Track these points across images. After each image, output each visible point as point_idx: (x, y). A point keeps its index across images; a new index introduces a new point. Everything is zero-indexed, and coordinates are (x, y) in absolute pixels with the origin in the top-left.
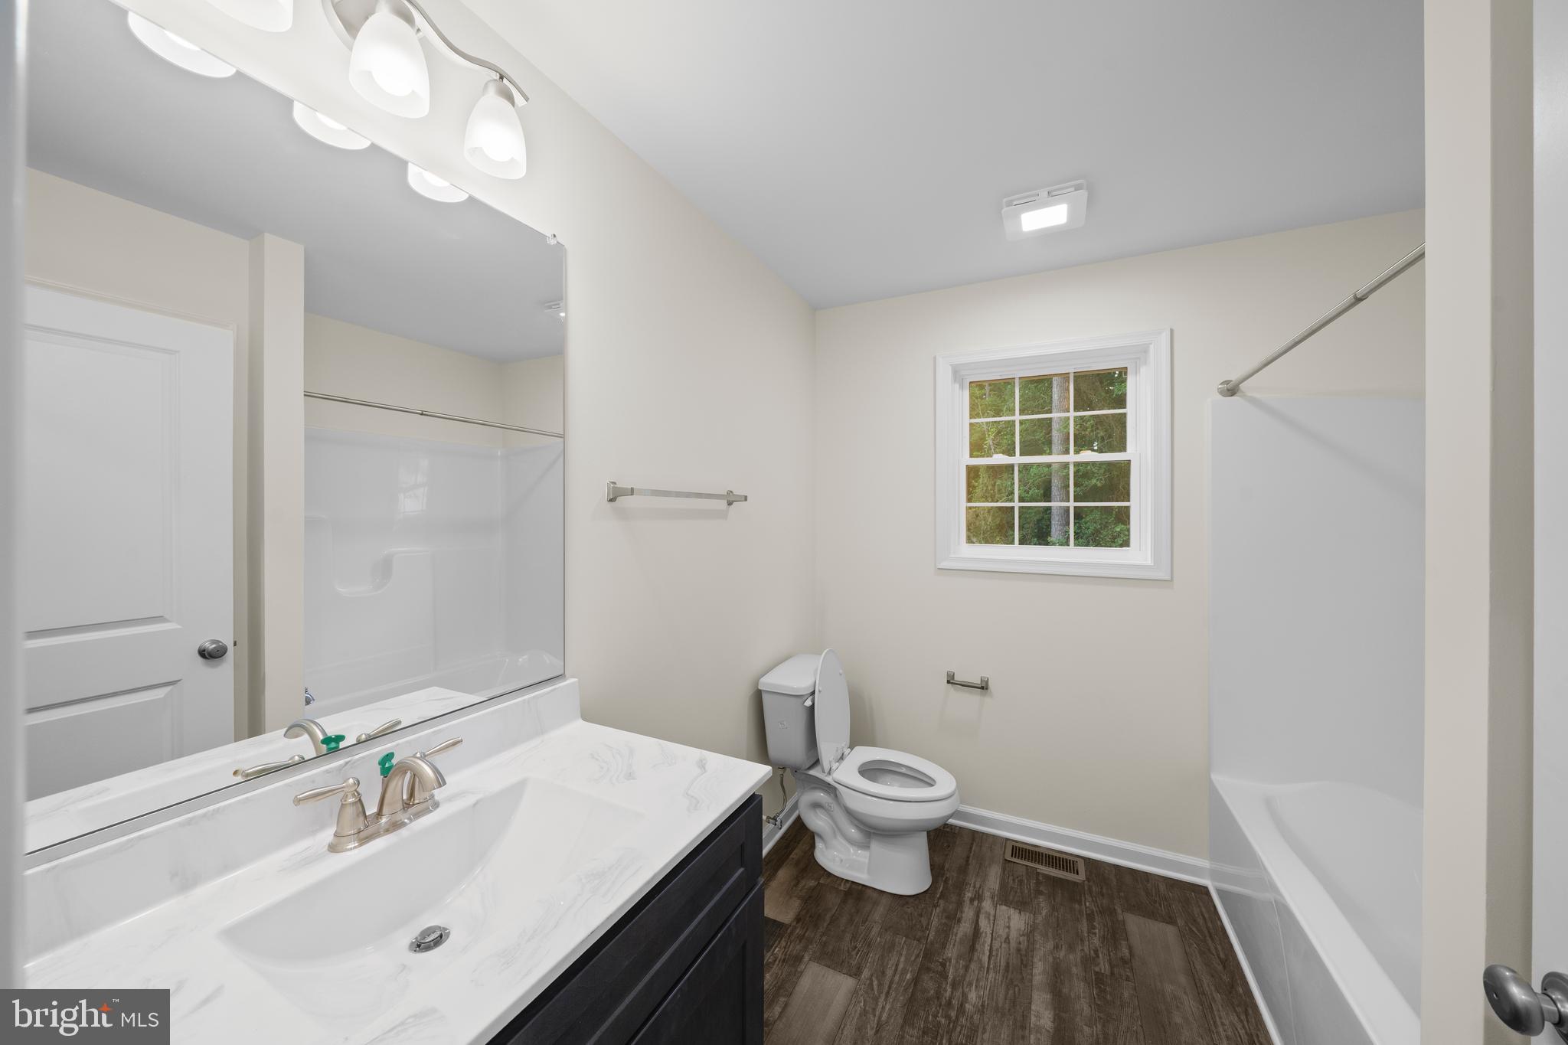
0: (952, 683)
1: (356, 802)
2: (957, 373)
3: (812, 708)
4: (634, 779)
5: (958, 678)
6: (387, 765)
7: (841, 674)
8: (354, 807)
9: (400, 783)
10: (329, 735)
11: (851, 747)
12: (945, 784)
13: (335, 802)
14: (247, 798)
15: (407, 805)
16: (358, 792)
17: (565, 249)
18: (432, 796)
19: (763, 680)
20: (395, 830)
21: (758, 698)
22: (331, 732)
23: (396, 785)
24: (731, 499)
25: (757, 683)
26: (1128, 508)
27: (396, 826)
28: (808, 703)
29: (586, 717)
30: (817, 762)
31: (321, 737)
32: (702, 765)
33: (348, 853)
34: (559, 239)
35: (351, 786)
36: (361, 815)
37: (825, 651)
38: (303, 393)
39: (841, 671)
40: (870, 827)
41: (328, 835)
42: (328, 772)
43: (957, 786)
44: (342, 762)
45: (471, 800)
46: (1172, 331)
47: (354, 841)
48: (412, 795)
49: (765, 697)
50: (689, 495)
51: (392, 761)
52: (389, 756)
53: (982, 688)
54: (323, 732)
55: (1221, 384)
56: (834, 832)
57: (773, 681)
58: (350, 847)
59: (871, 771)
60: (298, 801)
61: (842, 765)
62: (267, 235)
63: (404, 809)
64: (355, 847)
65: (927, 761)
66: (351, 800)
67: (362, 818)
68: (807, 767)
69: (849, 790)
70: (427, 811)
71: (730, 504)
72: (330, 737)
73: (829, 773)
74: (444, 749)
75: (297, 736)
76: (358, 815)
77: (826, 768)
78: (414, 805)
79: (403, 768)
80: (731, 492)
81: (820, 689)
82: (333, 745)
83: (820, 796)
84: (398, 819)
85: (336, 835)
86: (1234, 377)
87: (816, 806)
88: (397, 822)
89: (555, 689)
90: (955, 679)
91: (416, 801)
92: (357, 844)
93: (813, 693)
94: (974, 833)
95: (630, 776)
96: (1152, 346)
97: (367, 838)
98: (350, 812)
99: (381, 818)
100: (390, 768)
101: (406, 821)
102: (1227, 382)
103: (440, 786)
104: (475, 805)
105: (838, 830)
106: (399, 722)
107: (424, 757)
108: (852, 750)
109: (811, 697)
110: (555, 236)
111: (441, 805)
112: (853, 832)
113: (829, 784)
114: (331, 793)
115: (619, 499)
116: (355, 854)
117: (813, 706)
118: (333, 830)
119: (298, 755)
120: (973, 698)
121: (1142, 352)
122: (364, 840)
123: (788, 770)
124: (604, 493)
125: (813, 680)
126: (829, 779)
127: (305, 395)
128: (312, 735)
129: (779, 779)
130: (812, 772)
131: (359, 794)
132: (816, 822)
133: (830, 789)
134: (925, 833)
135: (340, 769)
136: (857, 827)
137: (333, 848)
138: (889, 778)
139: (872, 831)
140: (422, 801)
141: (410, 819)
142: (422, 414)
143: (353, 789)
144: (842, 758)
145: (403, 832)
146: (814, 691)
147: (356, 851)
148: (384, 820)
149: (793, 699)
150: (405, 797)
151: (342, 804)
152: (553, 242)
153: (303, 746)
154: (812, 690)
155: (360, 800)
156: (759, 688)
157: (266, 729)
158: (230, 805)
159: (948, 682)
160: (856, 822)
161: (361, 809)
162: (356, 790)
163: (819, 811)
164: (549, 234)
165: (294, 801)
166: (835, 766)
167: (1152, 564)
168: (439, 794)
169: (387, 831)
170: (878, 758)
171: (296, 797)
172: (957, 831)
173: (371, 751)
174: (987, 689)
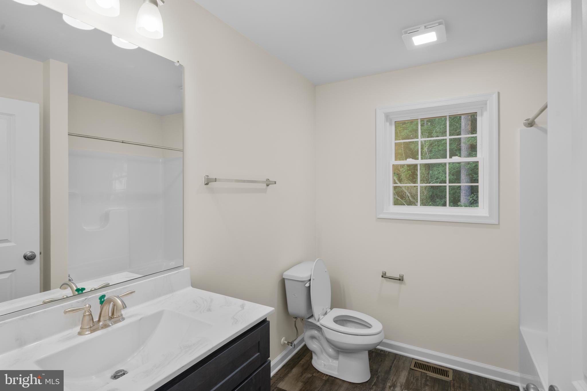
0: (384, 277)
1: (89, 314)
2: (388, 117)
3: (309, 287)
4: (211, 311)
5: (388, 275)
6: (102, 300)
7: (326, 272)
8: (89, 317)
9: (108, 308)
10: (78, 288)
11: (331, 309)
12: (377, 326)
13: (80, 314)
14: (45, 311)
15: (111, 318)
16: (90, 310)
17: (184, 67)
18: (122, 315)
19: (285, 273)
20: (105, 328)
21: (283, 282)
22: (80, 286)
23: (106, 308)
24: (268, 183)
25: (282, 275)
26: (478, 186)
27: (106, 326)
28: (307, 285)
29: (193, 286)
30: (312, 316)
31: (75, 288)
32: (243, 306)
33: (87, 336)
34: (180, 63)
35: (87, 308)
36: (91, 320)
37: (317, 259)
38: (68, 134)
39: (326, 270)
40: (339, 348)
41: (78, 329)
42: (78, 302)
43: (383, 328)
44: (84, 298)
45: (139, 317)
46: (499, 93)
47: (88, 331)
48: (113, 314)
49: (286, 282)
50: (244, 181)
51: (105, 298)
52: (104, 296)
53: (400, 280)
54: (76, 287)
55: (525, 120)
56: (322, 351)
57: (289, 274)
58: (86, 333)
59: (341, 320)
60: (66, 312)
61: (325, 317)
62: (51, 60)
63: (109, 319)
64: (89, 334)
65: (368, 316)
66: (87, 313)
67: (92, 322)
68: (308, 317)
69: (328, 329)
70: (119, 321)
71: (268, 185)
72: (79, 289)
73: (318, 321)
74: (127, 295)
75: (65, 288)
76: (90, 320)
77: (317, 319)
78: (114, 318)
79: (110, 301)
80: (268, 179)
81: (314, 278)
82: (80, 292)
83: (315, 333)
84: (107, 323)
85: (81, 328)
86: (531, 116)
87: (313, 337)
88: (107, 324)
89: (179, 272)
90: (386, 275)
91: (115, 317)
92: (89, 332)
93: (310, 280)
94: (396, 355)
95: (209, 310)
96: (488, 102)
97: (94, 330)
98: (87, 318)
99: (100, 322)
100: (103, 301)
101: (110, 324)
102: (528, 120)
103: (124, 308)
104: (141, 319)
105: (324, 350)
106: (109, 284)
107: (118, 297)
108: (331, 310)
109: (309, 282)
110: (178, 62)
111: (125, 319)
112: (331, 351)
113: (319, 326)
114: (79, 310)
115: (210, 183)
116: (88, 336)
117: (310, 286)
118: (81, 326)
119: (66, 296)
120: (395, 285)
121: (484, 104)
122: (93, 331)
123: (299, 319)
124: (203, 181)
125: (311, 274)
126: (318, 324)
127: (68, 135)
128: (72, 288)
129: (294, 323)
130: (310, 320)
131: (90, 311)
132: (313, 346)
133: (319, 329)
134: (367, 352)
135: (83, 301)
136: (333, 348)
137: (80, 334)
138: (349, 324)
139: (340, 350)
140: (117, 316)
141: (112, 324)
142: (123, 142)
143: (88, 309)
144: (326, 314)
145: (109, 329)
146: (311, 279)
147: (89, 335)
148: (101, 323)
149: (301, 283)
150: (110, 315)
151: (84, 315)
152: (178, 64)
153: (68, 292)
154: (310, 279)
155: (91, 314)
156: (284, 277)
157: (51, 289)
158: (38, 313)
159: (382, 277)
160: (333, 347)
161: (91, 318)
162: (89, 310)
163: (314, 340)
164: (176, 61)
165: (64, 312)
166: (321, 317)
167: (489, 216)
168: (123, 312)
169: (102, 328)
170: (343, 314)
171: (65, 310)
172: (387, 354)
173: (96, 295)
174: (402, 280)
